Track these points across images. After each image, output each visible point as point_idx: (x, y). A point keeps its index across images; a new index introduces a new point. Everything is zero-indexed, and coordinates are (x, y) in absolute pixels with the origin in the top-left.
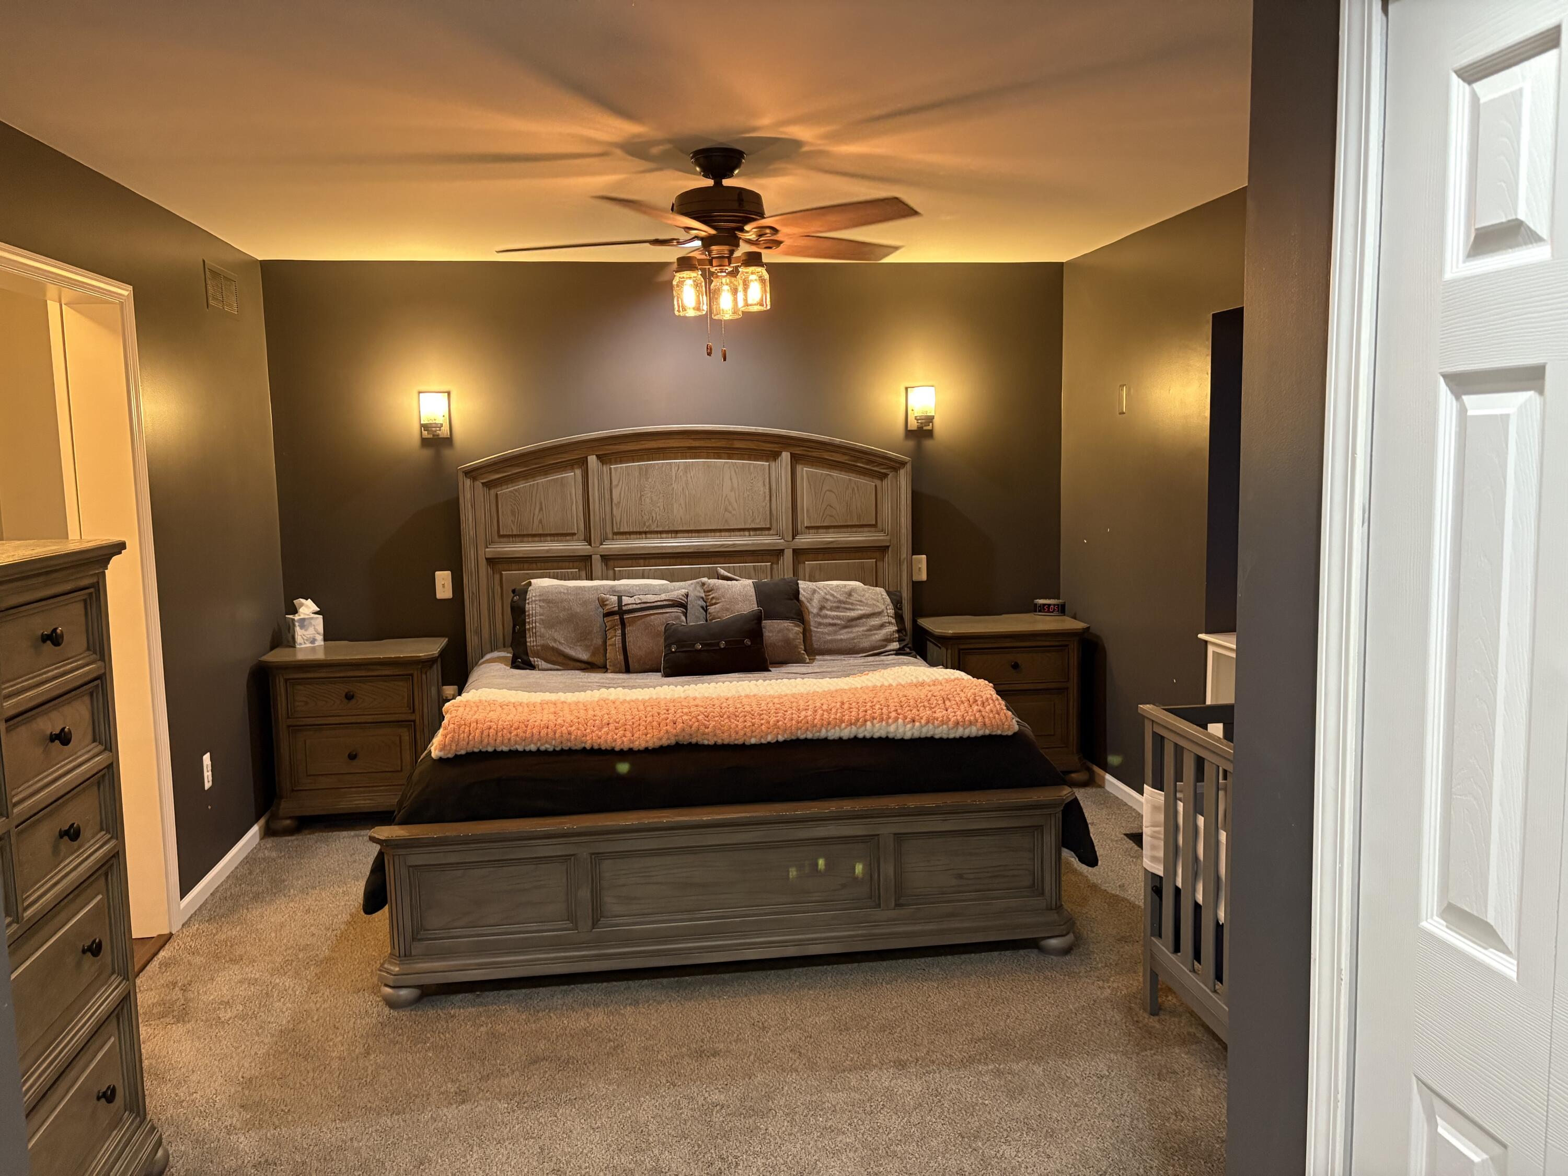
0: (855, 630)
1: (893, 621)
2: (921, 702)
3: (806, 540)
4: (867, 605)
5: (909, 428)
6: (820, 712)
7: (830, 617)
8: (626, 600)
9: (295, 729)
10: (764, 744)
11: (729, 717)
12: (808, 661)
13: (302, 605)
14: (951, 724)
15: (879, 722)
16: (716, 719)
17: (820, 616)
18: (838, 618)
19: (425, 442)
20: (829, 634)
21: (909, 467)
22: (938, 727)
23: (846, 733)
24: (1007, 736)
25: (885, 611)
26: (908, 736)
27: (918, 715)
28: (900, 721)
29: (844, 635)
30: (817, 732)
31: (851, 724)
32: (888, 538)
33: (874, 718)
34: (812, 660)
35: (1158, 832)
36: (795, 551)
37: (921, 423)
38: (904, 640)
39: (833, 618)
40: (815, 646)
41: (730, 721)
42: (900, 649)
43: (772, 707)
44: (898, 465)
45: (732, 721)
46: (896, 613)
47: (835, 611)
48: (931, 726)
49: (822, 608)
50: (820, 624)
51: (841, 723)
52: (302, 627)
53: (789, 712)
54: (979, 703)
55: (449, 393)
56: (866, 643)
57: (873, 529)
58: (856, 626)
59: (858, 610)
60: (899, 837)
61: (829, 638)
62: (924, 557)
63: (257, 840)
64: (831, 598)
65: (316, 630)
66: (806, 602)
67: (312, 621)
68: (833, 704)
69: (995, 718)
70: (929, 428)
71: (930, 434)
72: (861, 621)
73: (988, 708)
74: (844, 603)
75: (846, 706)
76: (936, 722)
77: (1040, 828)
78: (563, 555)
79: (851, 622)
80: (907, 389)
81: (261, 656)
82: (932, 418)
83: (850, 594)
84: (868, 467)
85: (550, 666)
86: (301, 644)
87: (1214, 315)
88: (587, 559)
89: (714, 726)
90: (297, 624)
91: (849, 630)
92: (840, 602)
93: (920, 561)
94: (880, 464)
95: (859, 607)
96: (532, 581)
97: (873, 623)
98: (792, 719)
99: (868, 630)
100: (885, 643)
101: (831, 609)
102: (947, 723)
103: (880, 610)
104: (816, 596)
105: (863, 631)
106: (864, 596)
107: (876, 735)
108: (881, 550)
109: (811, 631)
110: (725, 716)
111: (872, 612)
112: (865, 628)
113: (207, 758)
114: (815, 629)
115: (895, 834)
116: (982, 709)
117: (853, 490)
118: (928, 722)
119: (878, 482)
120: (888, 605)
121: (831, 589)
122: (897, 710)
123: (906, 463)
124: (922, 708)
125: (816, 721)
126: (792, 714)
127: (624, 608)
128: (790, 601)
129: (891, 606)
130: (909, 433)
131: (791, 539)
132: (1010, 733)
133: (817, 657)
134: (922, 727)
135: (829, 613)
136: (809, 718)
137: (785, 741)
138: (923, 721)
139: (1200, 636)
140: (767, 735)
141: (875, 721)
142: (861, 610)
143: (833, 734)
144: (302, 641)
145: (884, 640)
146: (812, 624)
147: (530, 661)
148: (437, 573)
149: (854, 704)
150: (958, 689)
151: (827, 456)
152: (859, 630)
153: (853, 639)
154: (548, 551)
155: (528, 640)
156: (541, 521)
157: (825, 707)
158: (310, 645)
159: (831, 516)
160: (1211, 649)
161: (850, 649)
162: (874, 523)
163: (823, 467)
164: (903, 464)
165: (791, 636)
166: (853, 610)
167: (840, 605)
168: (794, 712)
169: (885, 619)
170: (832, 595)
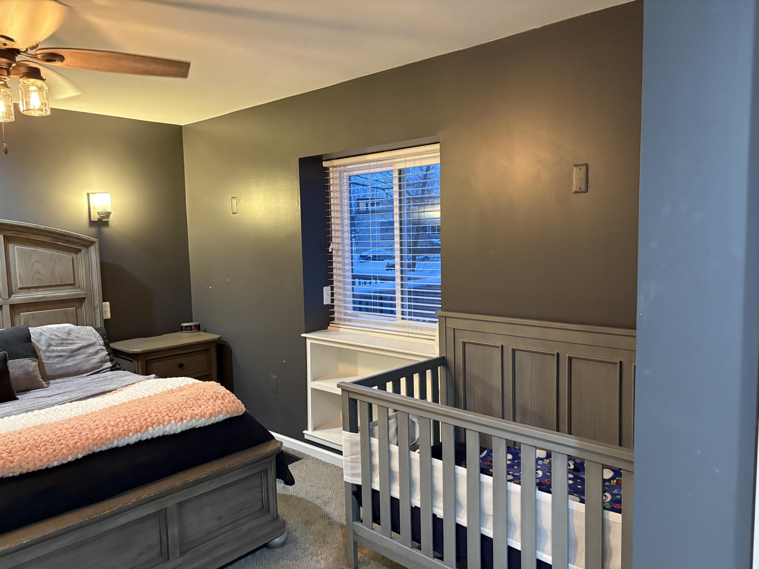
0: (77, 358)
1: (104, 348)
2: (182, 405)
3: (19, 298)
4: (83, 339)
5: (92, 220)
6: (110, 428)
7: (56, 351)
10: (66, 464)
11: (30, 449)
12: (45, 385)
14: (207, 416)
15: (158, 426)
16: (20, 453)
17: (48, 351)
18: (63, 351)
20: (57, 363)
21: (97, 245)
22: (199, 420)
23: (133, 439)
24: (240, 416)
25: (97, 342)
26: (179, 431)
27: (184, 415)
28: (173, 422)
29: (70, 363)
30: (111, 444)
31: (137, 432)
32: (84, 292)
33: (153, 424)
34: (48, 384)
35: (357, 458)
36: (13, 307)
37: (102, 217)
38: (113, 360)
39: (59, 351)
40: (48, 374)
41: (33, 452)
42: (113, 367)
43: (67, 433)
44: (89, 244)
45: (35, 451)
46: (105, 343)
47: (60, 346)
48: (194, 421)
49: (49, 345)
50: (49, 357)
51: (129, 433)
53: (83, 434)
54: (220, 398)
56: (87, 366)
57: (72, 287)
58: (78, 355)
59: (77, 343)
60: (180, 505)
61: (59, 366)
62: (108, 303)
64: (56, 338)
66: (36, 343)
68: (118, 420)
69: (232, 406)
70: (106, 220)
71: (106, 224)
72: (81, 351)
73: (226, 400)
74: (66, 340)
75: (129, 419)
76: (197, 417)
77: (266, 471)
79: (73, 353)
80: (88, 194)
82: (110, 213)
83: (69, 333)
84: (66, 245)
87: (299, 159)
89: (19, 460)
91: (73, 358)
92: (63, 339)
93: (106, 306)
94: (76, 243)
95: (77, 342)
97: (90, 351)
98: (88, 439)
99: (87, 357)
100: (101, 364)
101: (56, 345)
102: (204, 417)
103: (94, 342)
104: (43, 338)
105: (83, 358)
106: (79, 333)
107: (156, 436)
108: (80, 300)
109: (43, 363)
110: (27, 449)
111: (88, 344)
112: (85, 356)
114: (46, 362)
115: (177, 504)
116: (223, 401)
117: (55, 261)
118: (192, 418)
119: (74, 255)
120: (98, 337)
121: (53, 331)
122: (168, 414)
123: (95, 242)
124: (184, 409)
125: (108, 436)
126: (87, 434)
128: (26, 344)
129: (101, 338)
130: (92, 223)
131: (8, 297)
132: (241, 414)
133: (51, 381)
134: (188, 422)
135: (55, 348)
136: (103, 434)
137: (84, 457)
138: (188, 419)
139: (303, 335)
140: (68, 455)
141: (155, 426)
142: (80, 343)
143: (122, 442)
145: (100, 362)
146: (43, 358)
149: (134, 416)
150: (202, 391)
151: (33, 237)
152: (80, 358)
153: (78, 364)
157: (112, 423)
159: (39, 279)
160: (308, 342)
161: (76, 372)
162: (73, 282)
163: (30, 245)
164: (92, 243)
165: (31, 369)
166: (74, 344)
167: (63, 342)
168: (87, 432)
169: (99, 347)
170: (56, 335)
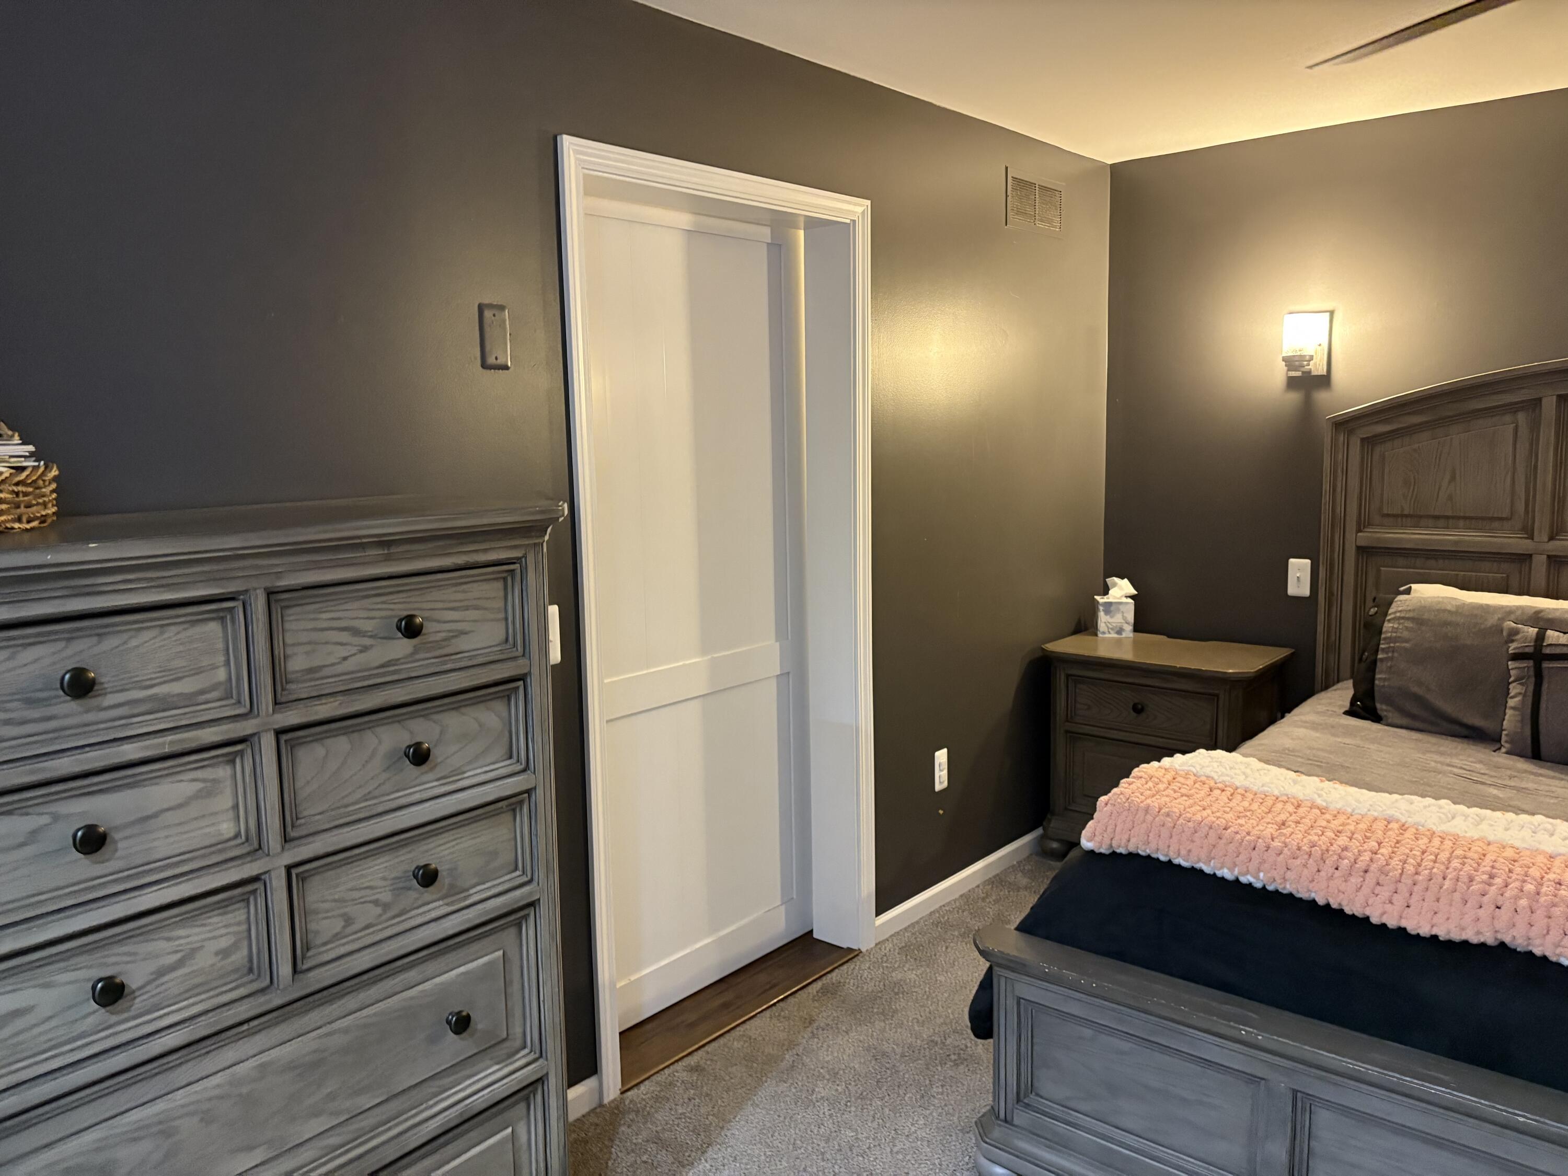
8: (1552, 636)
9: (1073, 737)
13: (1115, 585)
19: (1292, 383)
52: (1107, 612)
55: (1332, 313)
63: (1026, 854)
65: (1124, 618)
67: (1121, 607)
78: (1483, 550)
81: (1044, 644)
85: (1405, 721)
86: (1104, 633)
88: (1524, 558)
90: (1101, 608)
96: (1414, 586)
113: (941, 756)
127: (1547, 651)
144: (1106, 630)
147: (1375, 709)
148: (1292, 561)
154: (1456, 543)
155: (1378, 676)
156: (1450, 498)
158: (1116, 636)
